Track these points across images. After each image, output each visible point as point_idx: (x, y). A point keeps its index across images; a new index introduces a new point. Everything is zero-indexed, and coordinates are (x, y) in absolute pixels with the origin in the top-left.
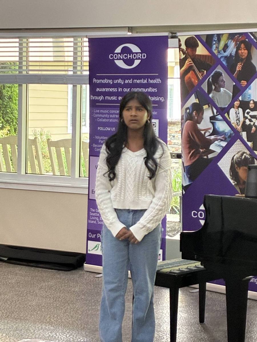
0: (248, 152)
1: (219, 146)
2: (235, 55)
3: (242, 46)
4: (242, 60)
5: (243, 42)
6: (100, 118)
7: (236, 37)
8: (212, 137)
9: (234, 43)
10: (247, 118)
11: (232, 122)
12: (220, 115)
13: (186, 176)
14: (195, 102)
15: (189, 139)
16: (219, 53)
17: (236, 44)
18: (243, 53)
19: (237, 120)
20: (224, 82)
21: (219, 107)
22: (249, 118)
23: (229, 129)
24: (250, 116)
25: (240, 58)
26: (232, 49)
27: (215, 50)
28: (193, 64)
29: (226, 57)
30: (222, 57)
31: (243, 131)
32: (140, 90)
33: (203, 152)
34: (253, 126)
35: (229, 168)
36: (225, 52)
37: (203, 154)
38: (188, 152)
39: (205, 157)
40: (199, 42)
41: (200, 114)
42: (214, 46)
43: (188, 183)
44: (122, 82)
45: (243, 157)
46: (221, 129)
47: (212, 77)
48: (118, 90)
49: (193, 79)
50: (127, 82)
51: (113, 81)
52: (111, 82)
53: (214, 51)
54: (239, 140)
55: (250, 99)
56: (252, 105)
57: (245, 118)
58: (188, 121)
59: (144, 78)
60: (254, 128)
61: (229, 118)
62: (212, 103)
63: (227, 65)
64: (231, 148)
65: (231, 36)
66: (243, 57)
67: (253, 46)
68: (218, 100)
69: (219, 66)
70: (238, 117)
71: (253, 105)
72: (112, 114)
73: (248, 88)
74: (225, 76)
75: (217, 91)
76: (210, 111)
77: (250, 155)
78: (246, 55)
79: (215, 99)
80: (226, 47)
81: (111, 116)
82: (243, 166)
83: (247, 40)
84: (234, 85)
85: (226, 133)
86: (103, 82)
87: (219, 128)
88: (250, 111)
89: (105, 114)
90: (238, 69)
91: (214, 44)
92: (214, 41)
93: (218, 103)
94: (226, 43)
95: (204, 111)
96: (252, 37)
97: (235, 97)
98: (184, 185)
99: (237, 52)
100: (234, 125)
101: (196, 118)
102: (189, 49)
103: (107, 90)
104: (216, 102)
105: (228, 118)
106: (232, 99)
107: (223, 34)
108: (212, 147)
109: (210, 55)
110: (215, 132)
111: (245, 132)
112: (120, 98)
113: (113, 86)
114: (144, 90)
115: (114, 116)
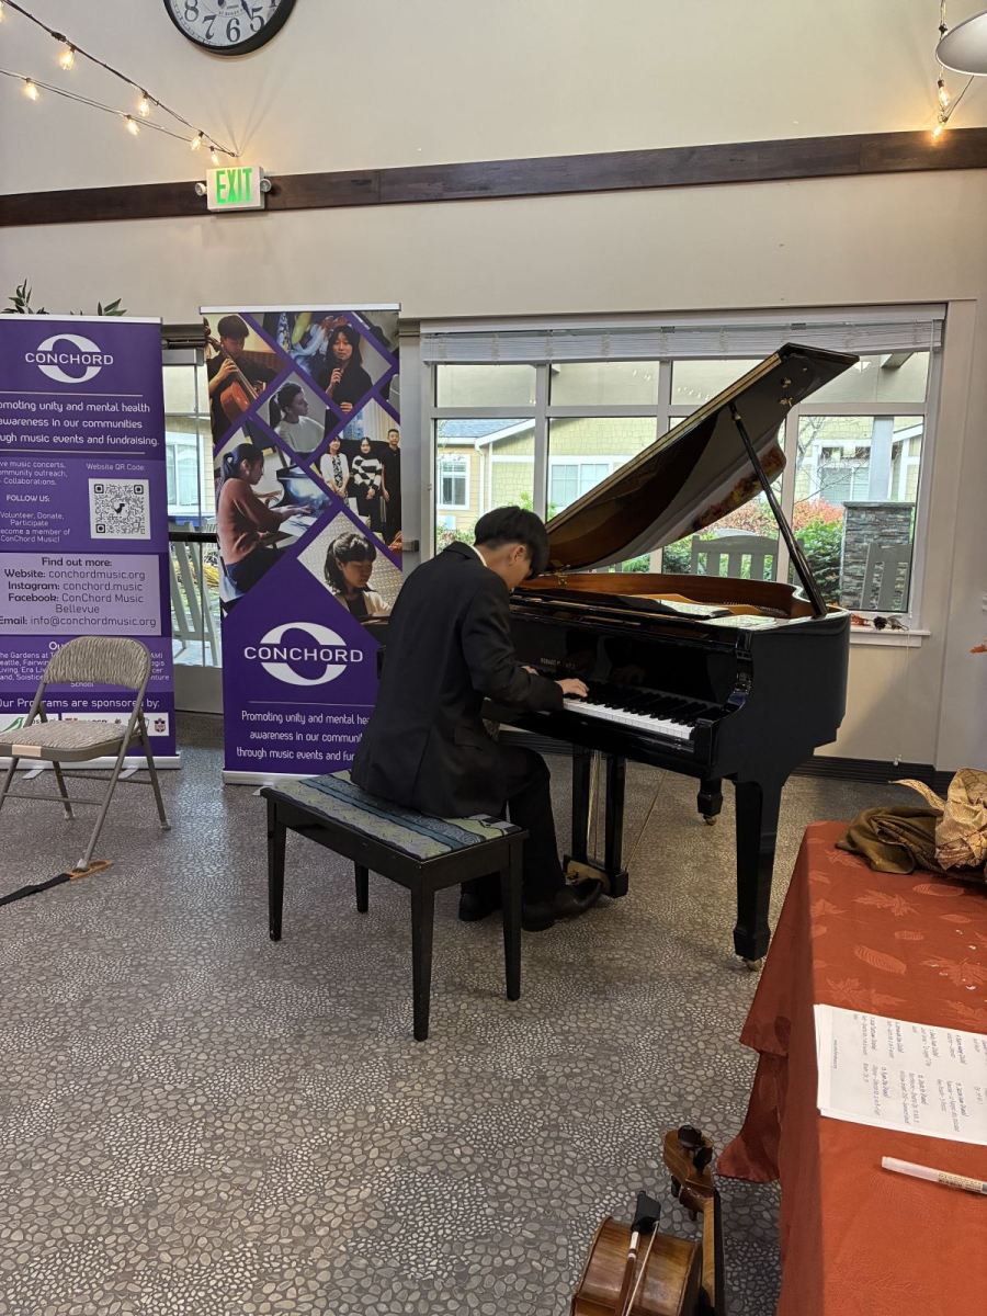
0: (362, 535)
1: (300, 525)
2: (327, 353)
3: (341, 336)
4: (339, 363)
5: (343, 329)
6: (12, 476)
7: (327, 318)
8: (284, 509)
9: (324, 330)
10: (356, 472)
11: (326, 480)
12: (298, 468)
13: (228, 583)
14: (245, 442)
15: (232, 514)
16: (292, 348)
17: (328, 333)
18: (341, 350)
19: (336, 476)
21: (297, 453)
22: (361, 471)
23: (321, 492)
24: (362, 468)
25: (335, 358)
26: (319, 342)
27: (283, 343)
28: (238, 370)
29: (307, 358)
30: (298, 357)
31: (350, 496)
32: (103, 425)
33: (264, 538)
34: (370, 487)
35: (324, 564)
36: (304, 346)
37: (265, 541)
38: (232, 537)
39: (270, 547)
40: (248, 327)
41: (257, 466)
42: (282, 336)
43: (234, 597)
45: (352, 544)
46: (302, 494)
47: (278, 396)
48: (50, 422)
50: (70, 407)
51: (38, 407)
53: (281, 344)
54: (341, 513)
56: (365, 448)
57: (353, 472)
58: (231, 479)
59: (112, 401)
60: (371, 491)
61: (321, 473)
62: (280, 446)
63: (311, 373)
64: (328, 528)
65: (317, 317)
66: (344, 359)
67: (362, 338)
68: (293, 437)
69: (294, 373)
70: (338, 470)
71: (369, 448)
72: (40, 470)
73: (356, 418)
74: (307, 394)
75: (290, 422)
76: (278, 459)
77: (365, 540)
78: (349, 354)
79: (288, 437)
80: (306, 339)
81: (37, 473)
82: (352, 560)
83: (350, 326)
84: (327, 411)
85: (314, 500)
86: (13, 406)
87: (297, 492)
88: (361, 459)
89: (22, 469)
90: (333, 380)
91: (281, 332)
92: (282, 325)
93: (293, 444)
94: (307, 330)
95: (265, 459)
96: (361, 321)
98: (225, 601)
99: (330, 347)
100: (330, 485)
101: (248, 473)
102: (228, 340)
103: (24, 422)
105: (317, 473)
106: (325, 436)
107: (299, 313)
108: (284, 527)
109: (273, 352)
110: (290, 499)
111: (355, 499)
112: (56, 439)
113: (39, 415)
114: (112, 425)
115: (44, 473)
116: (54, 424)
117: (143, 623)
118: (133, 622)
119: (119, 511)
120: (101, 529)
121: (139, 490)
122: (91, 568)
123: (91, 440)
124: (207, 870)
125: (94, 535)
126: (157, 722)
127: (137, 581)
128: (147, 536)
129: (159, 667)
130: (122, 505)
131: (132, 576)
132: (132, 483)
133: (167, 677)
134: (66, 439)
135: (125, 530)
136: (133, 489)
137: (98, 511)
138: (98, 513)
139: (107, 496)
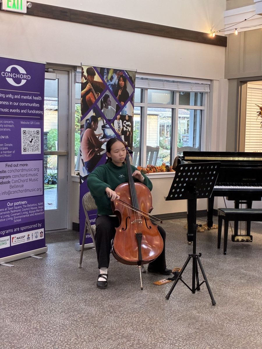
2: (117, 84)
3: (121, 78)
4: (121, 88)
5: (122, 76)
7: (118, 72)
8: (103, 140)
9: (117, 76)
11: (115, 129)
12: (108, 125)
14: (93, 115)
15: (88, 142)
16: (108, 81)
17: (118, 77)
18: (121, 83)
19: (118, 128)
20: (111, 102)
21: (108, 119)
22: (126, 126)
23: (114, 134)
24: (126, 125)
25: (120, 86)
26: (115, 80)
27: (105, 79)
28: (92, 88)
29: (112, 85)
30: (109, 84)
31: (122, 135)
32: (26, 105)
33: (97, 151)
34: (128, 131)
36: (111, 81)
37: (97, 152)
38: (87, 151)
39: (98, 154)
40: (96, 72)
41: (96, 124)
42: (105, 76)
43: (86, 174)
44: (12, 97)
47: (103, 98)
49: (92, 99)
50: (16, 97)
52: (4, 96)
55: (126, 114)
56: (127, 118)
57: (123, 126)
58: (88, 129)
59: (30, 95)
60: (128, 133)
61: (114, 126)
63: (113, 91)
65: (115, 71)
66: (122, 86)
67: (127, 80)
68: (107, 113)
69: (108, 91)
70: (119, 125)
71: (128, 118)
72: (6, 124)
73: (125, 107)
74: (111, 98)
75: (106, 108)
76: (102, 121)
78: (123, 85)
79: (105, 113)
81: (5, 126)
83: (124, 75)
84: (117, 105)
85: (112, 136)
87: (107, 134)
88: (126, 122)
91: (105, 75)
92: (105, 73)
93: (107, 116)
94: (112, 75)
95: (99, 121)
97: (117, 113)
98: (83, 175)
100: (116, 131)
102: (89, 76)
103: (1, 103)
104: (106, 116)
106: (116, 114)
107: (110, 69)
109: (103, 82)
112: (11, 110)
113: (5, 99)
115: (7, 126)
116: (10, 104)
117: (38, 190)
118: (34, 190)
119: (31, 142)
120: (25, 150)
123: (22, 111)
125: (23, 153)
126: (41, 233)
127: (36, 172)
128: (40, 152)
129: (42, 209)
130: (32, 139)
131: (35, 170)
134: (14, 111)
135: (33, 150)
136: (36, 132)
137: (24, 142)
138: (24, 143)
139: (27, 136)
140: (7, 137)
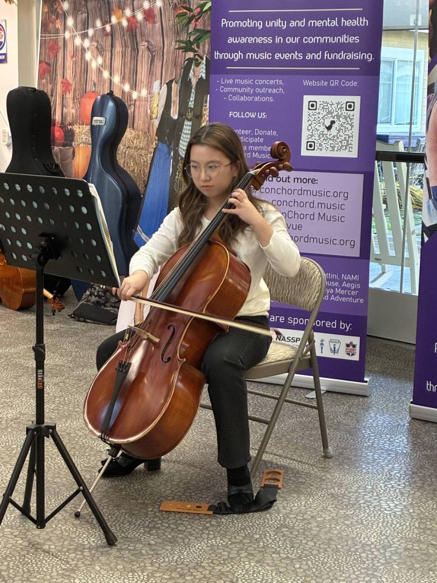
6: (235, 94)
32: (322, 41)
44: (284, 24)
48: (274, 40)
50: (293, 24)
51: (264, 24)
52: (259, 25)
59: (332, 16)
72: (261, 87)
81: (258, 90)
86: (242, 25)
89: (245, 86)
103: (251, 40)
112: (278, 56)
113: (265, 32)
114: (331, 40)
115: (264, 90)
116: (277, 40)
117: (343, 243)
118: (332, 242)
119: (329, 128)
120: (311, 146)
121: (350, 106)
122: (299, 186)
123: (309, 56)
124: (384, 505)
125: (304, 152)
126: (348, 346)
127: (340, 200)
128: (354, 154)
129: (355, 290)
130: (333, 122)
131: (337, 194)
132: (344, 99)
133: (362, 301)
134: (287, 56)
135: (333, 148)
136: (344, 106)
137: (310, 128)
138: (309, 130)
139: (319, 113)
140: (263, 115)
